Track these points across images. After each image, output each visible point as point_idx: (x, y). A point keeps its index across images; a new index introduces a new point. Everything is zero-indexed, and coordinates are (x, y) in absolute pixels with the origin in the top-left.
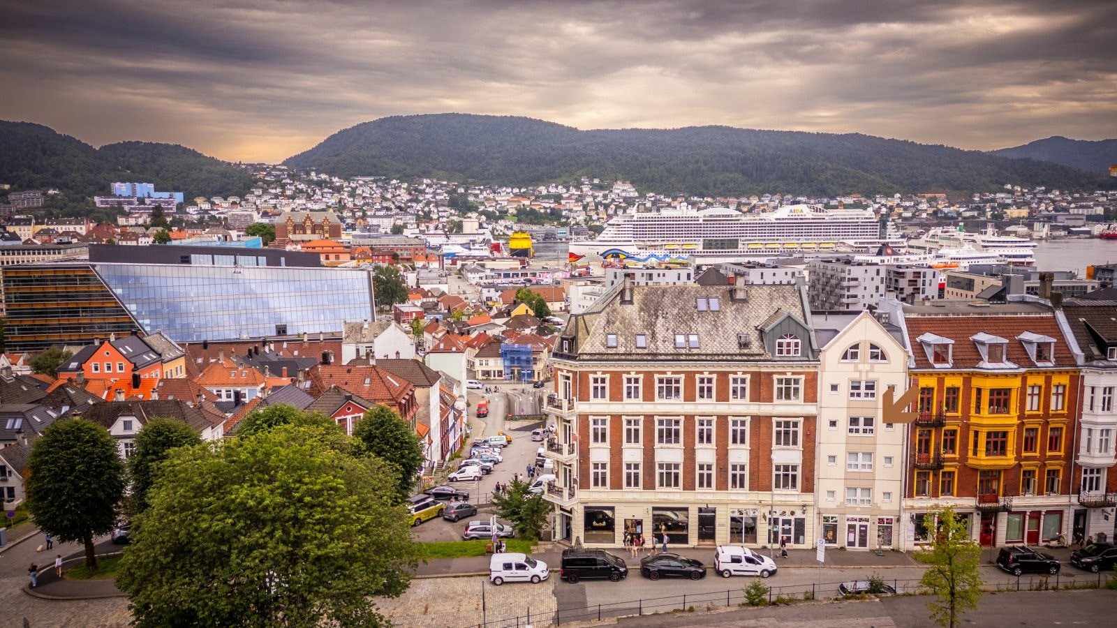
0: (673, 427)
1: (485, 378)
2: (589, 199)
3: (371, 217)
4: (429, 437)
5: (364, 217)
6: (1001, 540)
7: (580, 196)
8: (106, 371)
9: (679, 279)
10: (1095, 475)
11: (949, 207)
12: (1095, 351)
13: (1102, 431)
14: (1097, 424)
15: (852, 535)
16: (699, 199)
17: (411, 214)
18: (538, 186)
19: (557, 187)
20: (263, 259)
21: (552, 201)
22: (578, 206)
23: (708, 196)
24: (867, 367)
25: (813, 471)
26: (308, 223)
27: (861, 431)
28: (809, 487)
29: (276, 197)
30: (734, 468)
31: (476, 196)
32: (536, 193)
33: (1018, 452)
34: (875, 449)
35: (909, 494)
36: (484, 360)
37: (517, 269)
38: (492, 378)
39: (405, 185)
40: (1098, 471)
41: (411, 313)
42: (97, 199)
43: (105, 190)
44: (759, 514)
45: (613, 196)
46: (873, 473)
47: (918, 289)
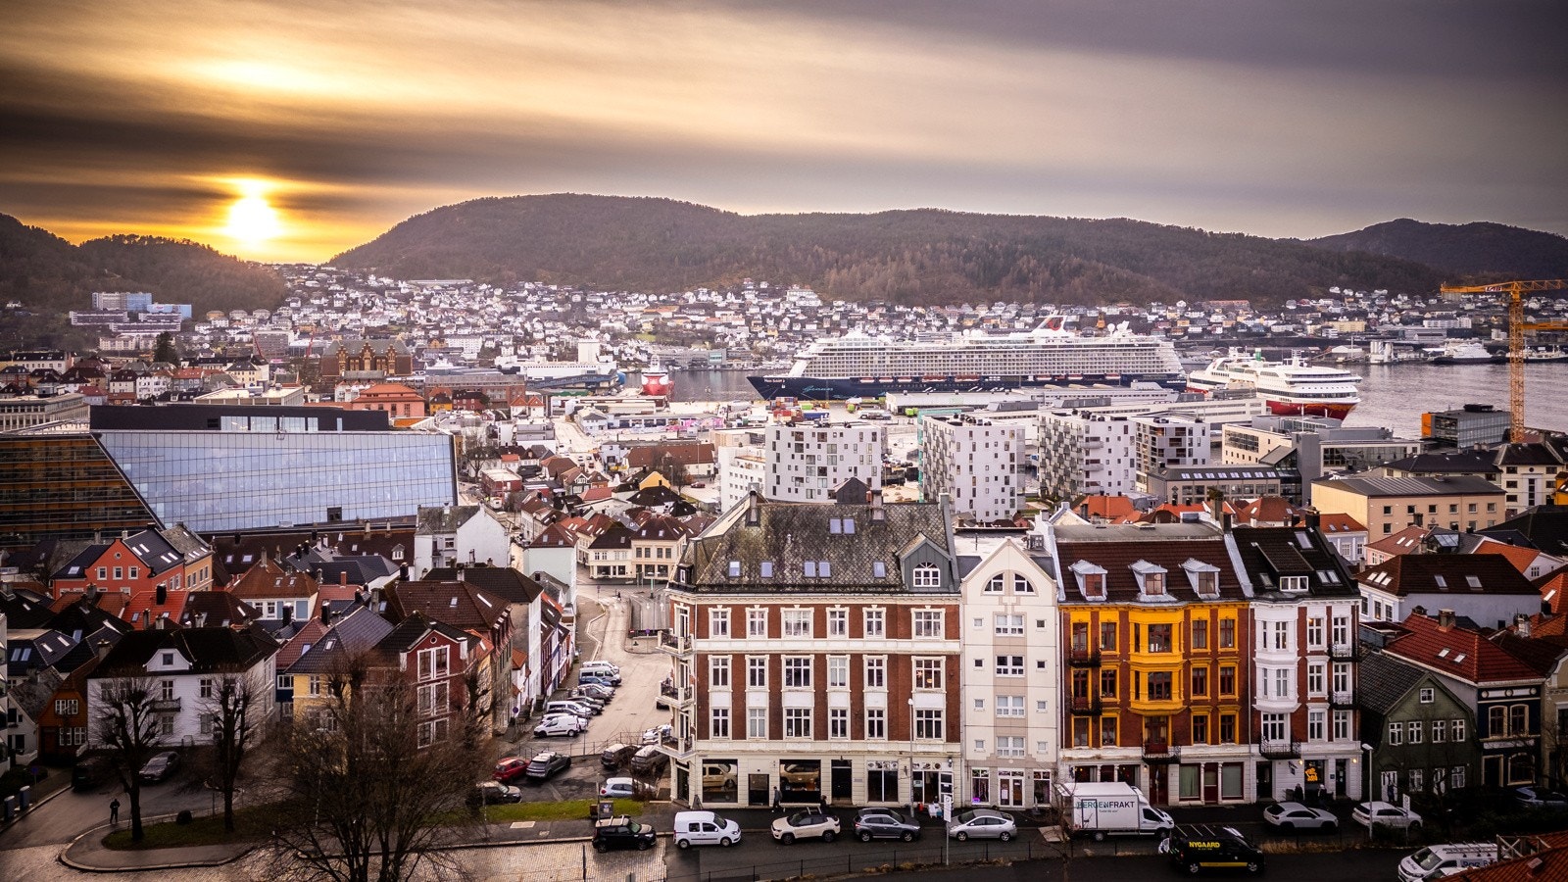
0: (803, 667)
1: (601, 576)
2: (753, 310)
3: (451, 336)
4: (527, 667)
5: (441, 338)
6: (1174, 797)
7: (741, 305)
8: (115, 578)
9: (861, 439)
10: (1277, 722)
11: (1252, 319)
12: (1266, 581)
13: (1279, 671)
14: (1270, 663)
15: (1005, 792)
16: (905, 310)
17: (507, 333)
18: (683, 291)
19: (709, 293)
20: (314, 422)
21: (703, 312)
22: (738, 319)
23: (918, 306)
24: (1013, 600)
25: (958, 717)
26: (367, 354)
27: (1010, 671)
28: (954, 735)
29: (321, 309)
30: (871, 714)
31: (597, 305)
32: (681, 302)
33: (1187, 695)
34: (1026, 692)
35: (1067, 744)
36: (601, 552)
37: (651, 413)
38: (611, 576)
39: (499, 292)
40: (1281, 717)
41: (505, 483)
42: (72, 315)
43: (86, 304)
44: (900, 767)
45: (787, 305)
46: (1026, 720)
47: (1184, 450)
